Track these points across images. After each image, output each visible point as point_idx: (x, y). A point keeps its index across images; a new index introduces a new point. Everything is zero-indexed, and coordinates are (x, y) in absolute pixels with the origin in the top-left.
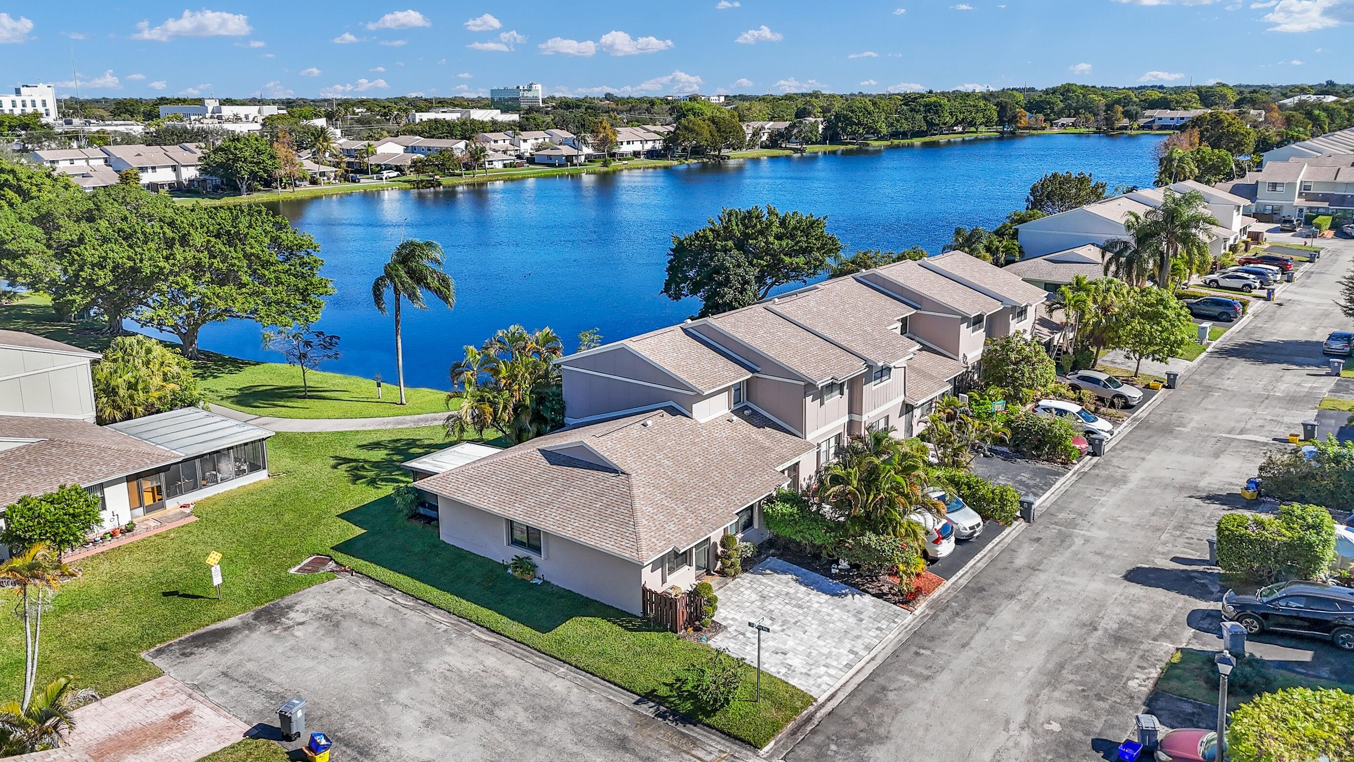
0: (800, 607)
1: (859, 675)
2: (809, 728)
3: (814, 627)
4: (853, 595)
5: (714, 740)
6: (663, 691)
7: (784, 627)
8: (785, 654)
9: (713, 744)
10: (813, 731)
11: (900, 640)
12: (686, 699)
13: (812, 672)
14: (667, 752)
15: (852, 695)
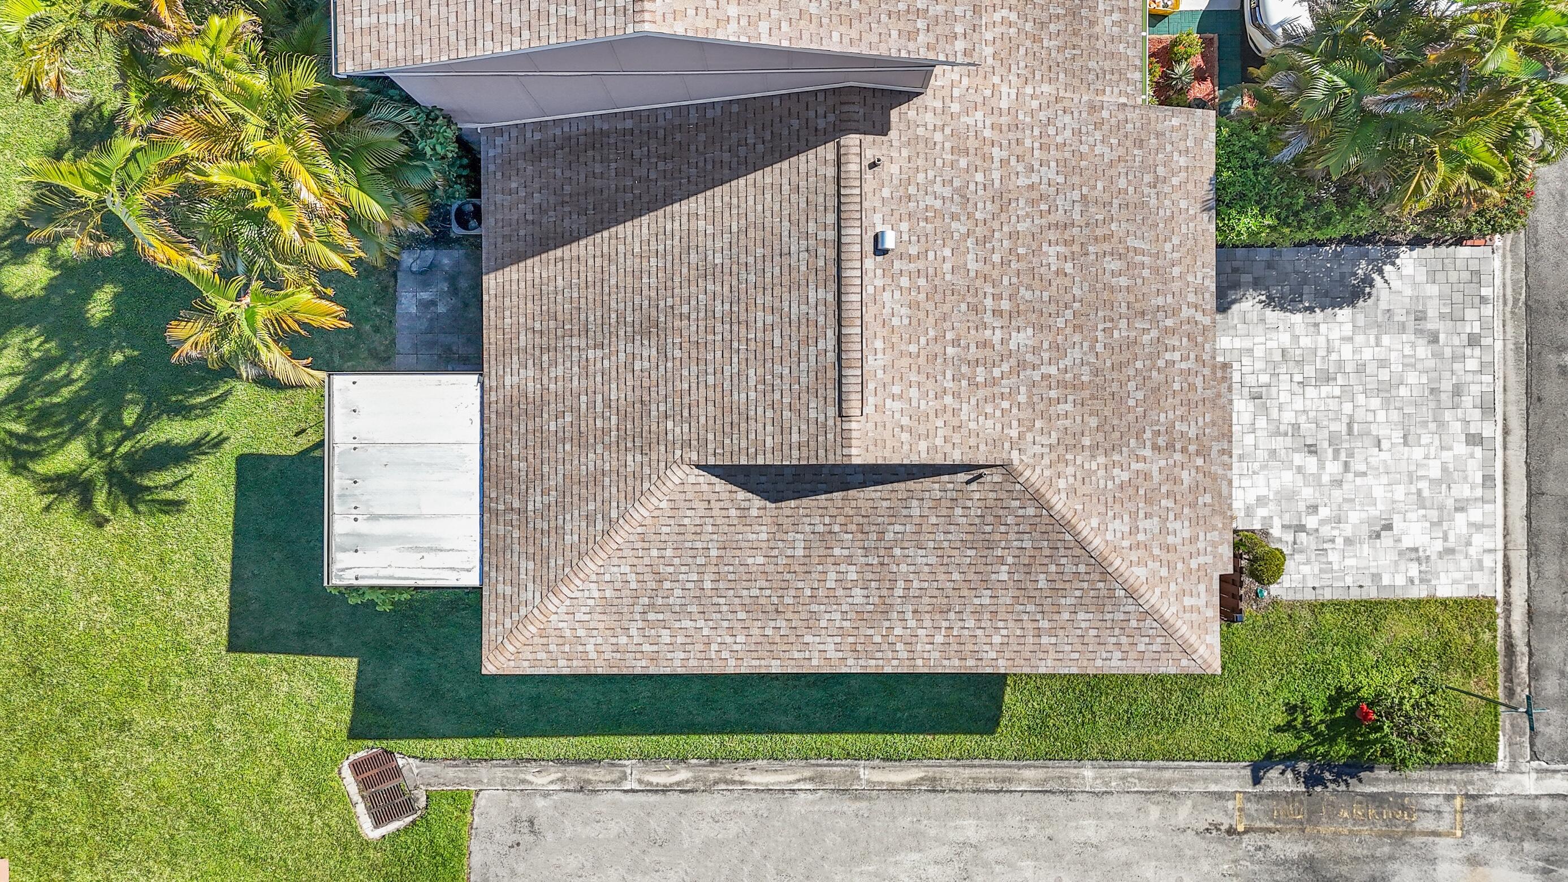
0: (1326, 378)
1: (1512, 488)
2: (1523, 667)
3: (1381, 416)
4: (1381, 272)
5: (1421, 781)
6: (1287, 743)
7: (1343, 456)
8: (1388, 527)
9: (1426, 790)
10: (1534, 672)
11: (1517, 348)
12: (1332, 740)
13: (1451, 543)
14: (1386, 849)
15: (1533, 551)
